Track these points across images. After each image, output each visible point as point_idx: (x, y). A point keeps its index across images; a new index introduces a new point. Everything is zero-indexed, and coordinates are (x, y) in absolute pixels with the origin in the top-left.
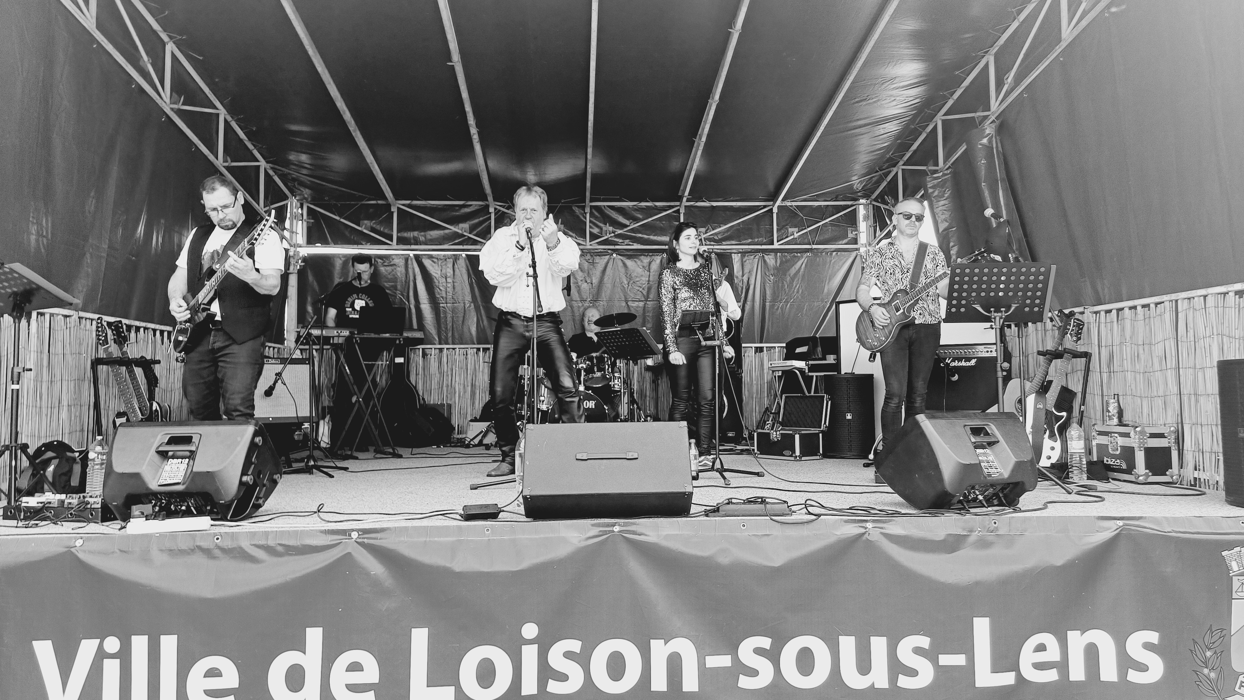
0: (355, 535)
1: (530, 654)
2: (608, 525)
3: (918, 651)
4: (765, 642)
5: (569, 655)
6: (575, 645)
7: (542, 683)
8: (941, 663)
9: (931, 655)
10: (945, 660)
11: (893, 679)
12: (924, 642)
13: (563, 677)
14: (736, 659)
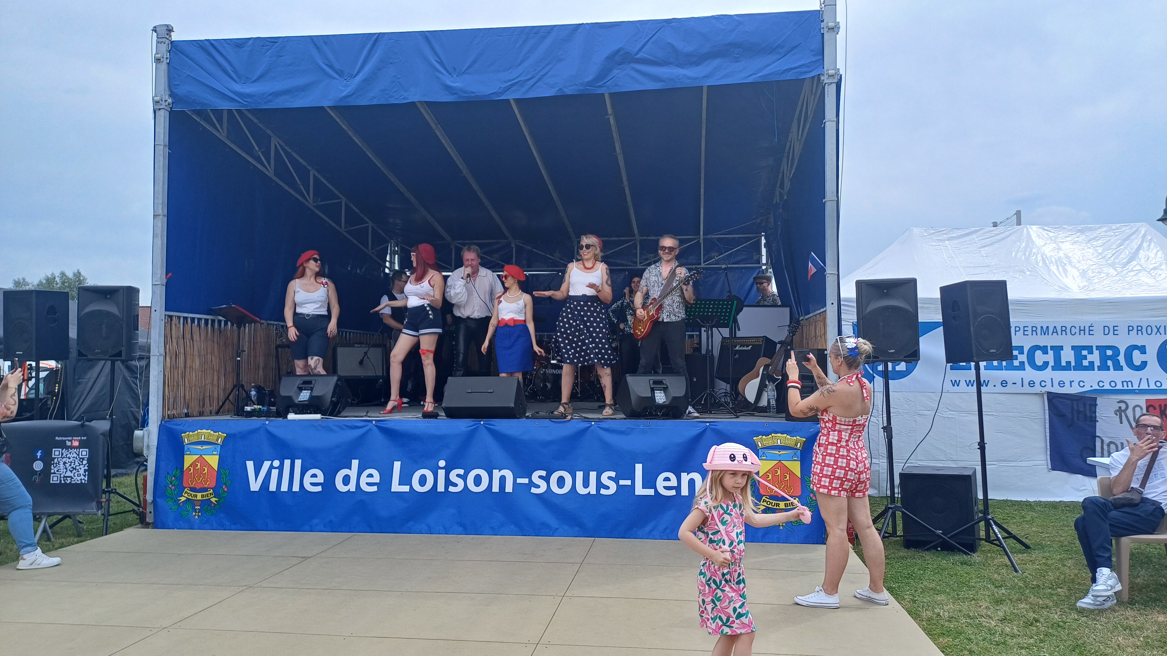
0: (374, 422)
1: (441, 473)
2: (478, 421)
3: (610, 478)
4: (543, 473)
5: (458, 476)
6: (461, 472)
7: (446, 487)
8: (620, 484)
9: (615, 480)
10: (622, 482)
11: (598, 490)
12: (613, 474)
13: (455, 485)
14: (530, 480)
